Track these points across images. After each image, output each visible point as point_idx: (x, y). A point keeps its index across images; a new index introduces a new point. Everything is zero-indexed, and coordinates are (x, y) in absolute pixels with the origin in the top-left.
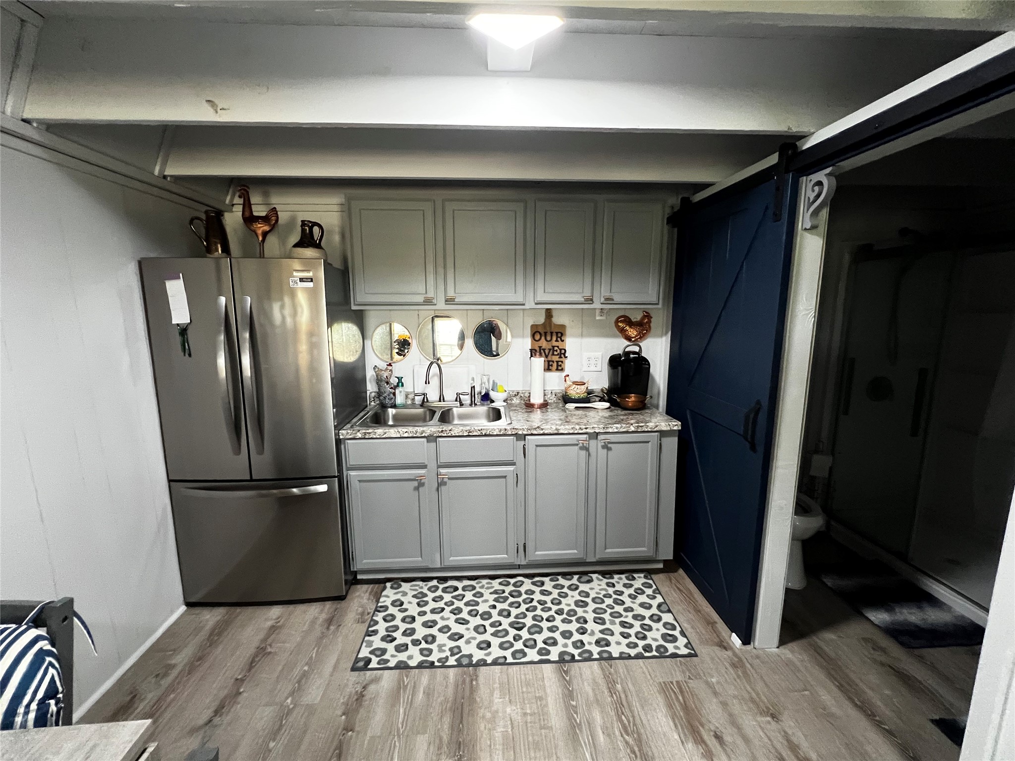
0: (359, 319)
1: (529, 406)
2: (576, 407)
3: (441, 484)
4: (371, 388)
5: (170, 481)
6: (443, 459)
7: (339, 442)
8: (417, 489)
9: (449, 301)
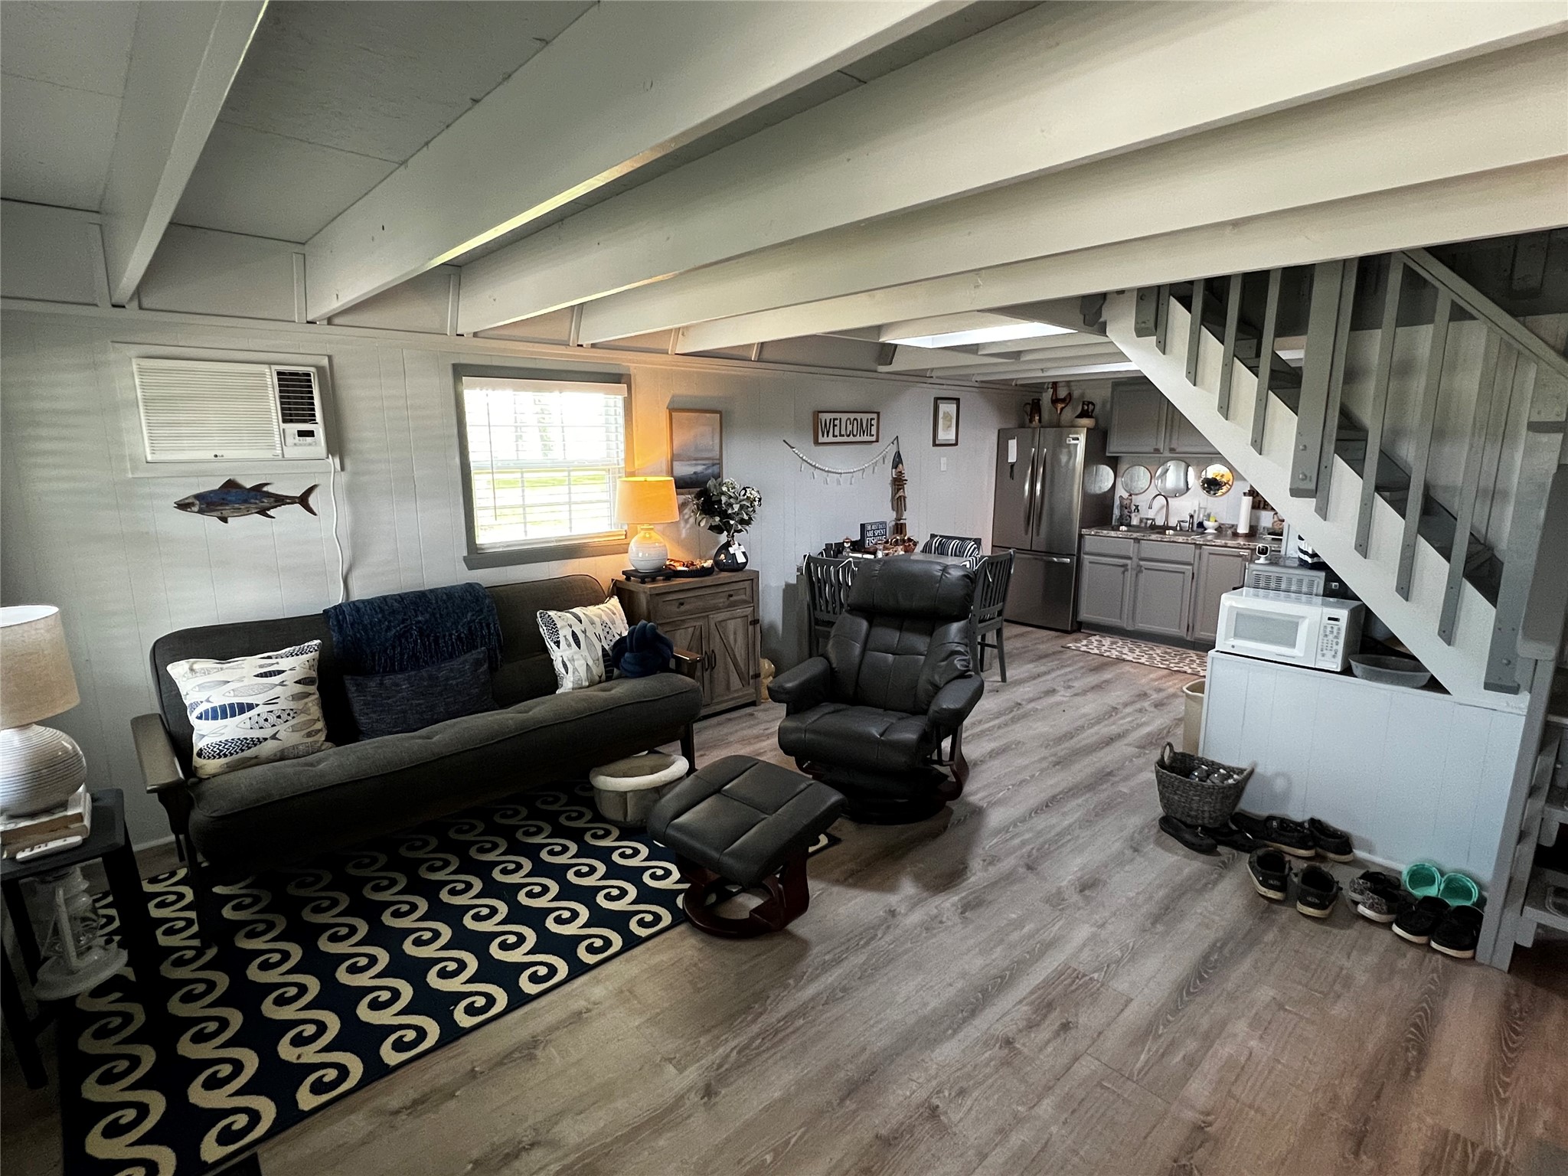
0: (1114, 463)
1: (1235, 535)
2: (1273, 539)
3: (1139, 570)
4: (1116, 512)
5: (993, 546)
6: (1143, 555)
7: (1081, 536)
8: (1124, 573)
9: (1172, 450)
